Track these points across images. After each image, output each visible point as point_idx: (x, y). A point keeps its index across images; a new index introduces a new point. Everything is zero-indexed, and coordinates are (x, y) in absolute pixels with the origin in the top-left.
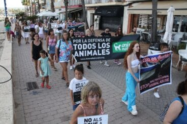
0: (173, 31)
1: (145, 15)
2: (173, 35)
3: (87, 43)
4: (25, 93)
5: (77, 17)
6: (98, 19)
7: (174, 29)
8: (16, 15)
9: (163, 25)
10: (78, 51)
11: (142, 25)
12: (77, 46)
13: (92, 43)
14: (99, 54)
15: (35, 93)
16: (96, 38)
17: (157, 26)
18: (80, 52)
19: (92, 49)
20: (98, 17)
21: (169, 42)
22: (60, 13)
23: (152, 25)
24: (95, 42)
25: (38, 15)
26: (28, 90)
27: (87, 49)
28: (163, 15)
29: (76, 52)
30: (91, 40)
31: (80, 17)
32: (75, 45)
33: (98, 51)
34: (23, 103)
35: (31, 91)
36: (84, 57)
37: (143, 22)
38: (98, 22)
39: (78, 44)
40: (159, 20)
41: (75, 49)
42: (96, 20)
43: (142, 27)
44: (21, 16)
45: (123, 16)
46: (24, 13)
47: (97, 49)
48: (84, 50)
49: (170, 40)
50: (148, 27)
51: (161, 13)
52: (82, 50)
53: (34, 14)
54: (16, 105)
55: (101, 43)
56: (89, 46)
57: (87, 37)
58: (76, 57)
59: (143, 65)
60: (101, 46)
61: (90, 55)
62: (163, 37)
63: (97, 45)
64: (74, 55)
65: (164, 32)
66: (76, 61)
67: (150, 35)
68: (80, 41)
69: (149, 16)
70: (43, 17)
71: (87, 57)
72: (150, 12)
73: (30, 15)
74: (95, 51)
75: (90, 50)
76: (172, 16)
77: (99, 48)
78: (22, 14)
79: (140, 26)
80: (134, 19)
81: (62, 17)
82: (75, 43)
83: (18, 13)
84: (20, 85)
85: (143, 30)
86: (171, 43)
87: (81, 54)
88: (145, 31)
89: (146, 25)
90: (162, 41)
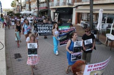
0: (102, 23)
1: (85, 13)
2: (103, 25)
3: (44, 27)
4: (13, 60)
5: (45, 14)
6: (58, 15)
7: (103, 22)
8: (8, 13)
9: (97, 19)
10: (40, 30)
11: (84, 19)
12: (39, 28)
13: (47, 27)
14: (50, 32)
15: (19, 60)
16: (48, 24)
17: (93, 20)
18: (41, 31)
19: (46, 29)
20: (57, 14)
21: (100, 29)
22: (34, 12)
23: (90, 19)
24: (48, 26)
25: (21, 13)
26: (15, 59)
27: (44, 29)
28: (96, 13)
29: (39, 31)
30: (46, 25)
31: (47, 14)
32: (38, 27)
33: (50, 30)
34: (12, 66)
35: (17, 59)
36: (43, 33)
37: (85, 18)
38: (57, 17)
39: (40, 27)
40: (94, 16)
41: (38, 29)
42: (56, 16)
43: (84, 20)
44: (10, 13)
45: (72, 14)
46: (12, 11)
47: (49, 29)
48: (43, 30)
49: (101, 28)
50: (88, 20)
51: (95, 12)
52: (41, 30)
53: (19, 12)
54: (8, 68)
55: (51, 27)
56: (45, 28)
57: (44, 24)
58: (39, 33)
59: (61, 33)
60: (51, 28)
61: (46, 32)
62: (97, 26)
63: (49, 28)
64: (38, 32)
65: (97, 23)
66: (39, 35)
67: (89, 25)
68: (40, 25)
69: (88, 14)
70: (24, 14)
71: (44, 33)
72: (89, 12)
73: (16, 13)
74: (48, 30)
75: (45, 30)
76: (102, 14)
77: (50, 29)
78: (11, 12)
79: (83, 19)
80: (79, 16)
81: (36, 14)
82: (38, 26)
83: (9, 11)
84: (10, 55)
85: (85, 22)
86: (102, 29)
87: (41, 32)
88: (86, 23)
89: (86, 19)
90: (96, 28)
